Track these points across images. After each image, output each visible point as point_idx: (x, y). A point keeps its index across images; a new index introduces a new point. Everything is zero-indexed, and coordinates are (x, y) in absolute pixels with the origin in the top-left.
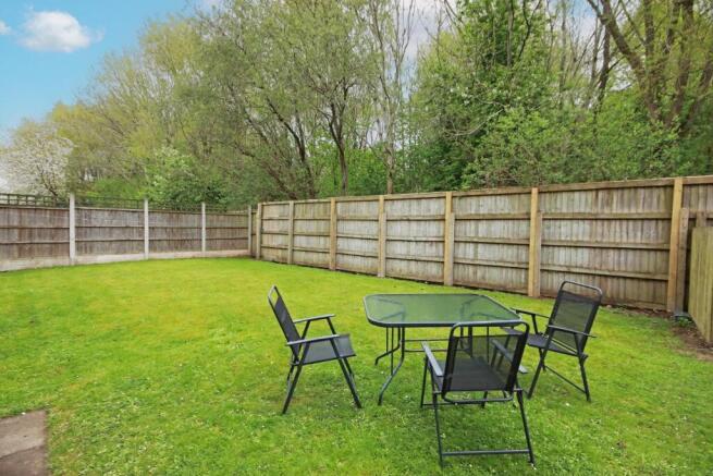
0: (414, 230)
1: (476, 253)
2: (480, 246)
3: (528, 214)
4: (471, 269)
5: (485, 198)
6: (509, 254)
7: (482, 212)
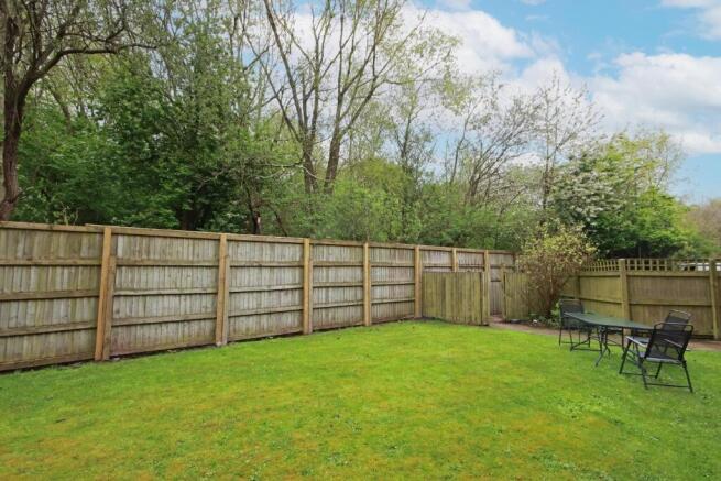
0: (266, 278)
1: (327, 297)
2: (330, 290)
3: (362, 262)
4: (324, 312)
5: (333, 248)
6: (349, 295)
7: (331, 260)
